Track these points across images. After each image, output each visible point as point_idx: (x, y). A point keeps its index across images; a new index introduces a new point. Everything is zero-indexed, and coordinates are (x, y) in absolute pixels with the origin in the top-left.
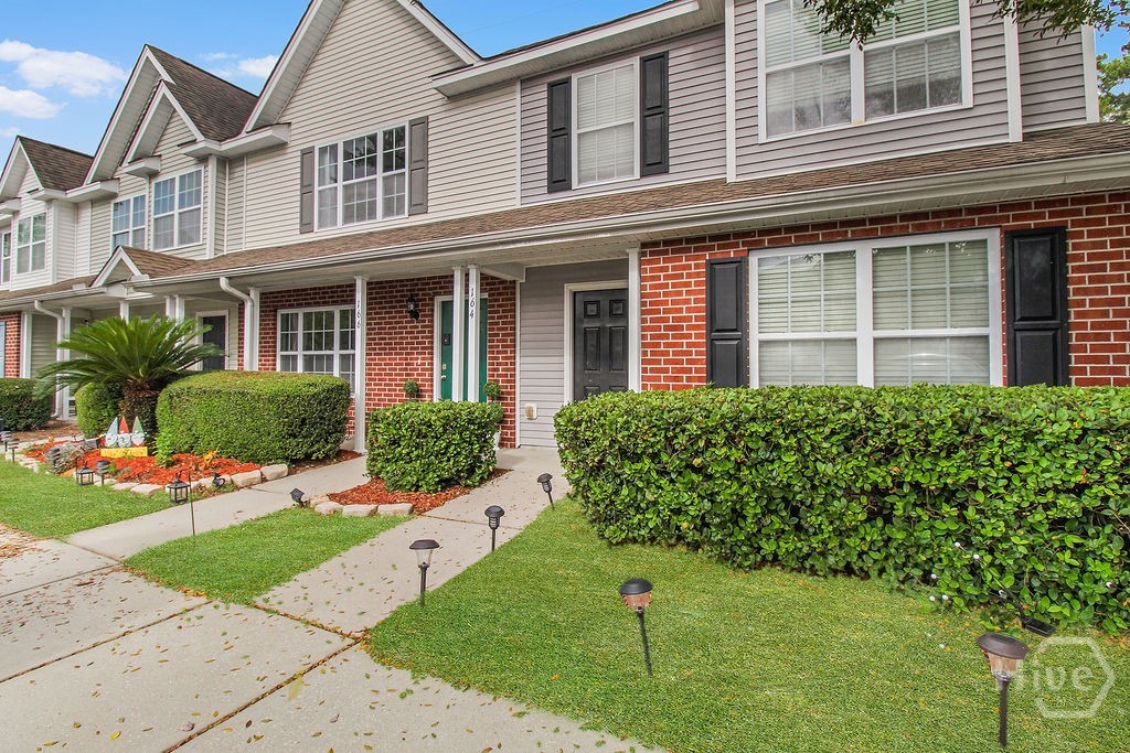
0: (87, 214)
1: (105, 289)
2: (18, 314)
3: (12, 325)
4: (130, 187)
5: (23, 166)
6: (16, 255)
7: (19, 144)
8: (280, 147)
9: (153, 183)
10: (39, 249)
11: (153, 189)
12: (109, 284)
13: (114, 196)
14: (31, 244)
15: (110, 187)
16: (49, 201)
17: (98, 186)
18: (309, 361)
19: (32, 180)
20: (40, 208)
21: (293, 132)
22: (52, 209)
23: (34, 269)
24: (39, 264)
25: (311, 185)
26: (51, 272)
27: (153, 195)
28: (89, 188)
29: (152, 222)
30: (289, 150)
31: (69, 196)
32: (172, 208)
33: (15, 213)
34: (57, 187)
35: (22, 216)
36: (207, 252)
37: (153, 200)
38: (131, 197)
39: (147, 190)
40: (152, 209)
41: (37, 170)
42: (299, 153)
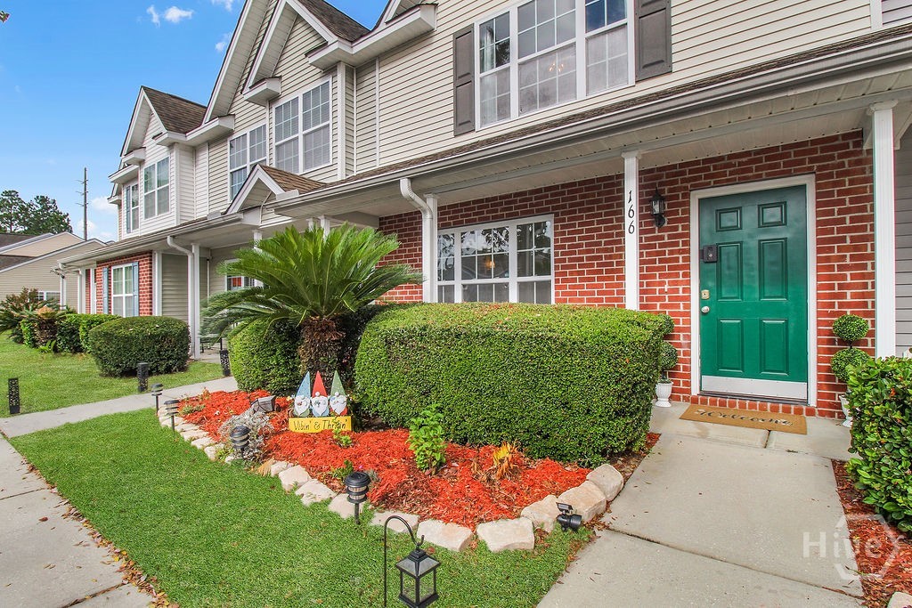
0: (204, 156)
1: (241, 216)
2: (150, 253)
3: (145, 264)
4: (249, 118)
5: (148, 112)
6: (143, 202)
7: (144, 94)
8: (422, 37)
9: (274, 110)
10: (164, 193)
11: (273, 115)
12: (246, 209)
13: (231, 133)
14: (156, 189)
15: (227, 123)
16: (171, 146)
17: (216, 123)
18: (470, 293)
19: (157, 125)
20: (162, 153)
21: (440, 16)
22: (174, 153)
23: (159, 213)
24: (164, 207)
25: (470, 73)
26: (175, 214)
27: (273, 120)
28: (208, 126)
29: (274, 151)
30: (436, 39)
31: (189, 138)
32: (296, 131)
33: (141, 162)
34: (178, 130)
35: (147, 165)
36: (339, 172)
37: (274, 125)
38: (247, 131)
39: (267, 118)
40: (274, 136)
41: (160, 115)
42: (451, 38)
